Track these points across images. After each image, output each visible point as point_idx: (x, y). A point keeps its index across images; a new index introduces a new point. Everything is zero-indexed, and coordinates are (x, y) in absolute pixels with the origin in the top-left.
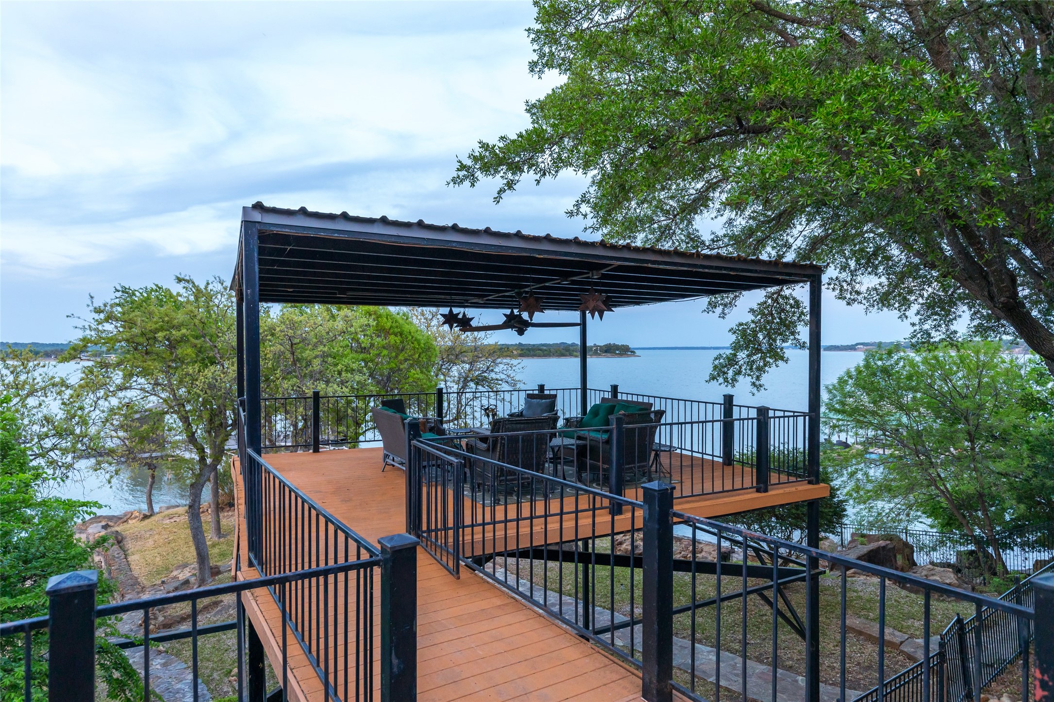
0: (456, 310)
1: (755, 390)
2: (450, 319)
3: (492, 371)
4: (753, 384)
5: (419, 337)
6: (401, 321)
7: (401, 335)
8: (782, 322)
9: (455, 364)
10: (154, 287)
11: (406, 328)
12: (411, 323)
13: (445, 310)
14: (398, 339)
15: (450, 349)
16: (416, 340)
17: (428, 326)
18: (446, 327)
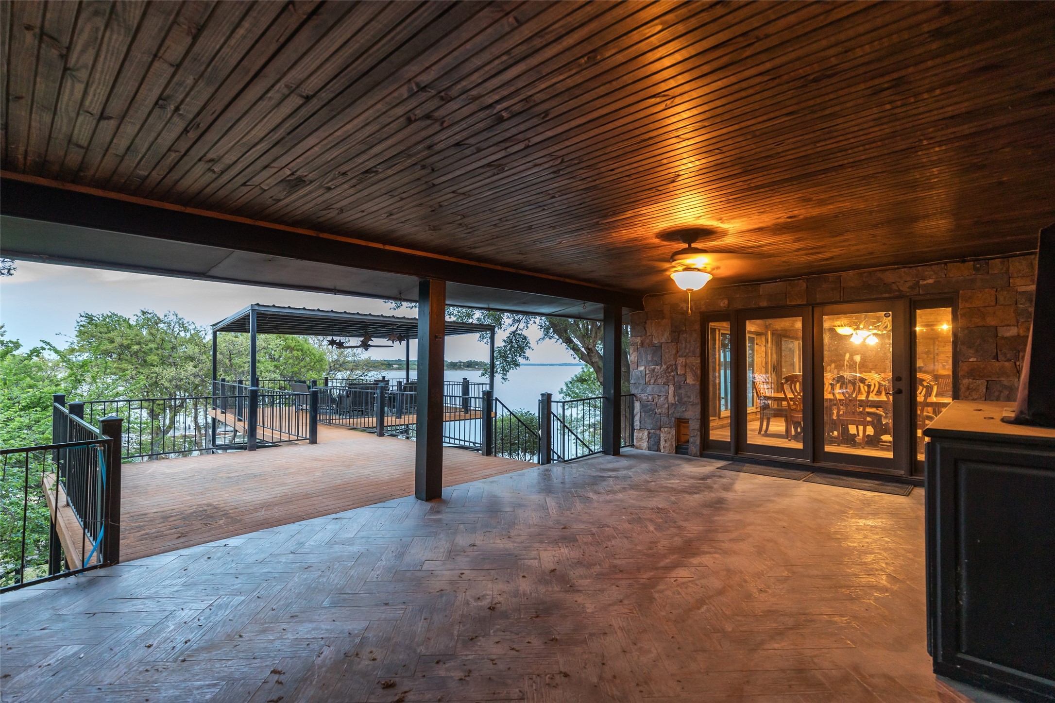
0: (335, 338)
1: (503, 381)
2: (332, 343)
3: (366, 375)
4: (503, 378)
5: (315, 352)
6: (301, 342)
7: (302, 350)
8: (519, 346)
9: (340, 371)
10: (110, 314)
11: (306, 346)
12: (308, 343)
13: (330, 338)
14: (300, 353)
15: (336, 362)
16: (313, 354)
17: (320, 345)
18: (330, 347)
